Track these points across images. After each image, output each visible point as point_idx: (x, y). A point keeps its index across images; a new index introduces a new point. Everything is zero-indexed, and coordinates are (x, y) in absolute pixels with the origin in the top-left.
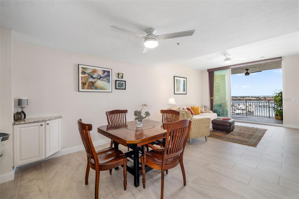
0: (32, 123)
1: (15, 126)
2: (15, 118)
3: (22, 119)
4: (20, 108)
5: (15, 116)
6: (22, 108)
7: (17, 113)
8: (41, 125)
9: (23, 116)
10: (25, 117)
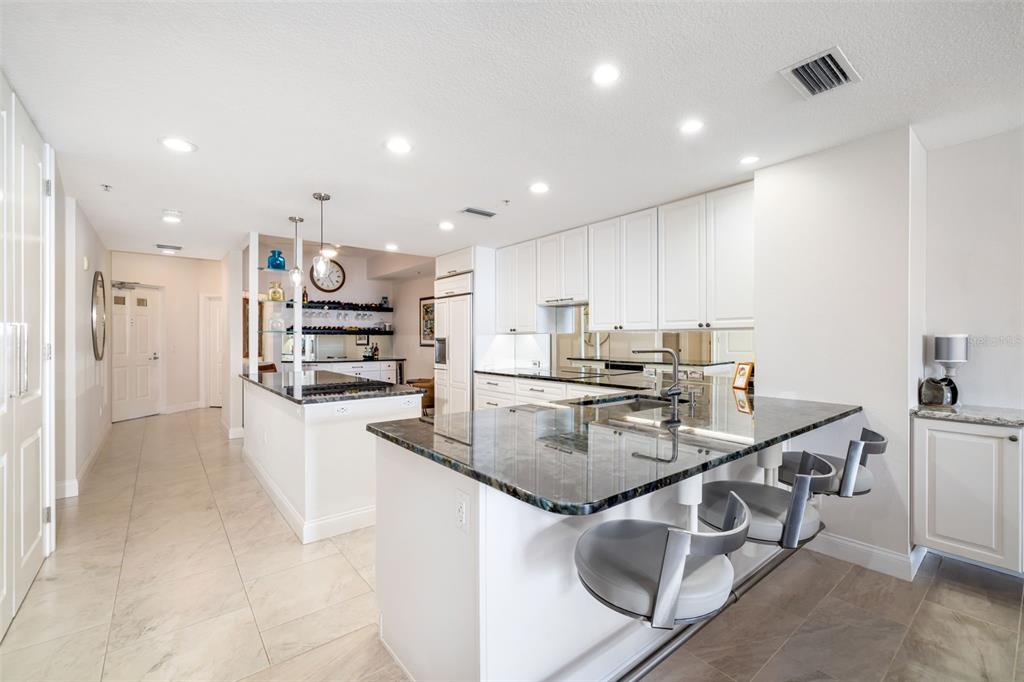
0: (975, 422)
1: (917, 421)
2: (923, 397)
3: (945, 403)
4: (942, 367)
5: (923, 389)
6: (948, 367)
7: (927, 381)
8: (1013, 439)
9: (949, 395)
10: (954, 400)
